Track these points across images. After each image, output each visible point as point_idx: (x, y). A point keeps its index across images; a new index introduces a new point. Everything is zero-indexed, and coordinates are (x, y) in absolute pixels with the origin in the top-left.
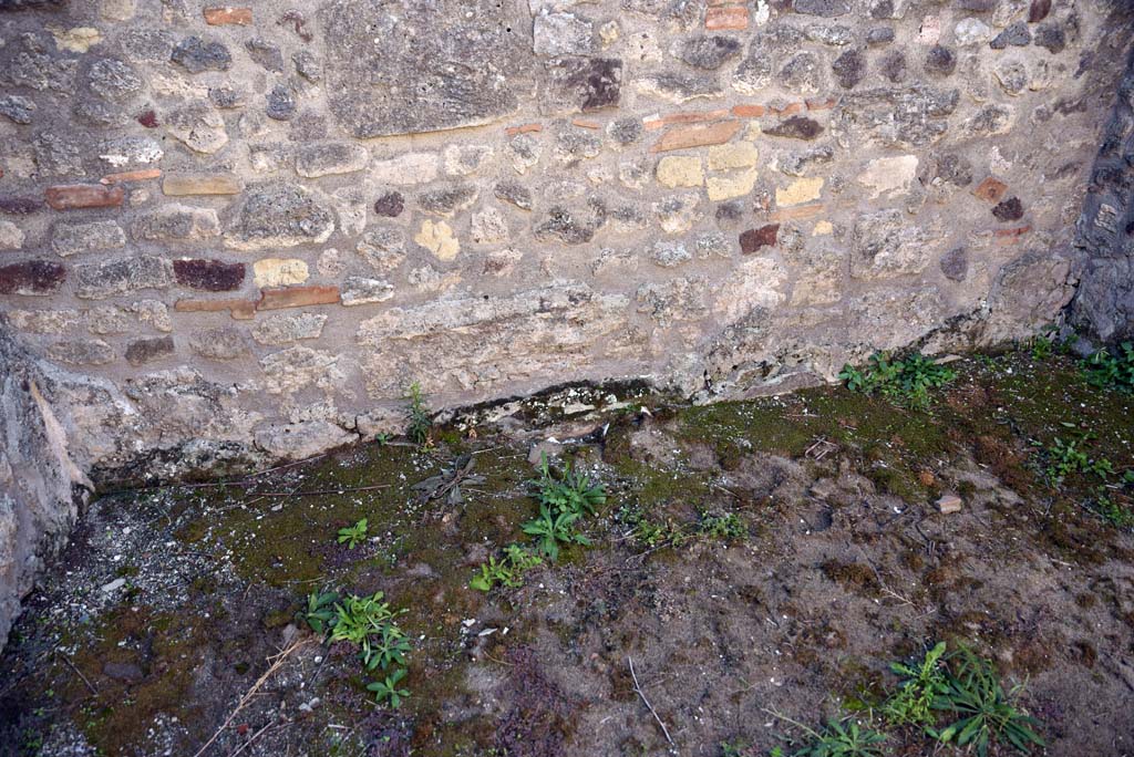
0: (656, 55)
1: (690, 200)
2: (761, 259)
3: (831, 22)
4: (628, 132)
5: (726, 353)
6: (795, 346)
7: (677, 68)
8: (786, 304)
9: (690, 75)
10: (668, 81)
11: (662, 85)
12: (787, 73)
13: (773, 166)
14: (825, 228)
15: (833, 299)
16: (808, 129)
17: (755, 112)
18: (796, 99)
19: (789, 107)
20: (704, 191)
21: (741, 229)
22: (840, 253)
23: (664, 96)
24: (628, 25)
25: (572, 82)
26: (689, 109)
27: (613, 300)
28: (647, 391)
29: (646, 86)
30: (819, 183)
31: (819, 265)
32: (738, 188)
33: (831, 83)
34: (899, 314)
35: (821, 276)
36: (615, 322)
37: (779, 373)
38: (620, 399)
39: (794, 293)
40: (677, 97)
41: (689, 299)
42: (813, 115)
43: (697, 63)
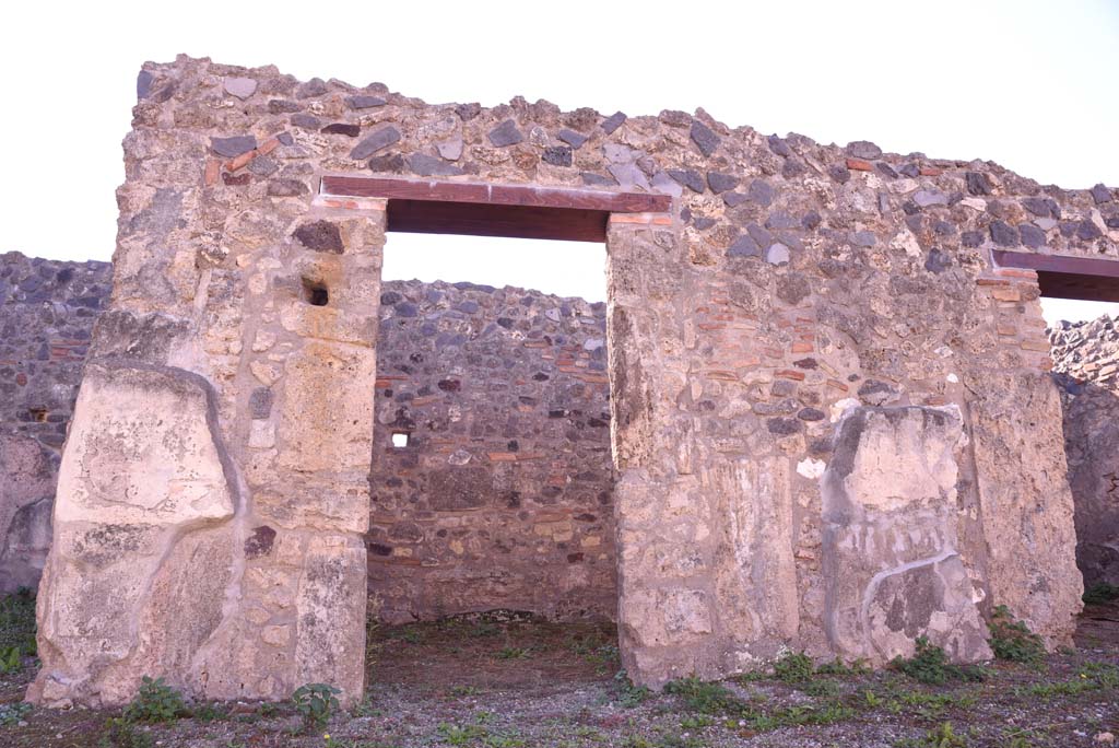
0: (534, 492)
1: (547, 540)
3: (594, 483)
4: (524, 516)
5: (565, 604)
7: (541, 496)
8: (589, 586)
9: (545, 498)
10: (537, 500)
11: (535, 501)
12: (580, 499)
13: (579, 530)
14: (603, 556)
16: (592, 519)
17: (571, 512)
18: (586, 507)
19: (582, 510)
20: (552, 539)
21: (569, 553)
23: (536, 504)
24: (523, 482)
25: (504, 498)
26: (546, 509)
27: (518, 576)
29: (529, 501)
30: (599, 539)
32: (566, 537)
33: (598, 503)
36: (519, 585)
38: (520, 617)
40: (541, 505)
41: (549, 580)
42: (592, 513)
43: (547, 494)
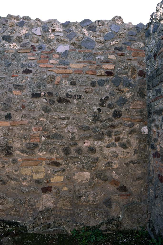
0: (20, 146)
1: (29, 178)
2: (47, 195)
3: (60, 141)
4: (15, 162)
5: (39, 219)
6: (59, 221)
7: (25, 149)
8: (56, 208)
9: (28, 151)
10: (23, 151)
11: (21, 152)
12: (50, 151)
13: (49, 172)
14: (66, 189)
15: (70, 208)
16: (57, 164)
17: (44, 160)
18: (54, 157)
19: (51, 159)
20: (32, 176)
21: (42, 187)
22: (70, 196)
23: (22, 154)
24: (14, 140)
25: (3, 150)
26: (28, 158)
27: (11, 200)
28: (17, 226)
29: (18, 152)
30: (63, 177)
31: (64, 198)
32: (41, 176)
33: (62, 154)
34: (91, 216)
35: (65, 201)
36: (11, 205)
37: (53, 228)
38: (10, 227)
39: (58, 205)
40: (25, 155)
41: (29, 203)
42: (58, 161)
43: (29, 148)
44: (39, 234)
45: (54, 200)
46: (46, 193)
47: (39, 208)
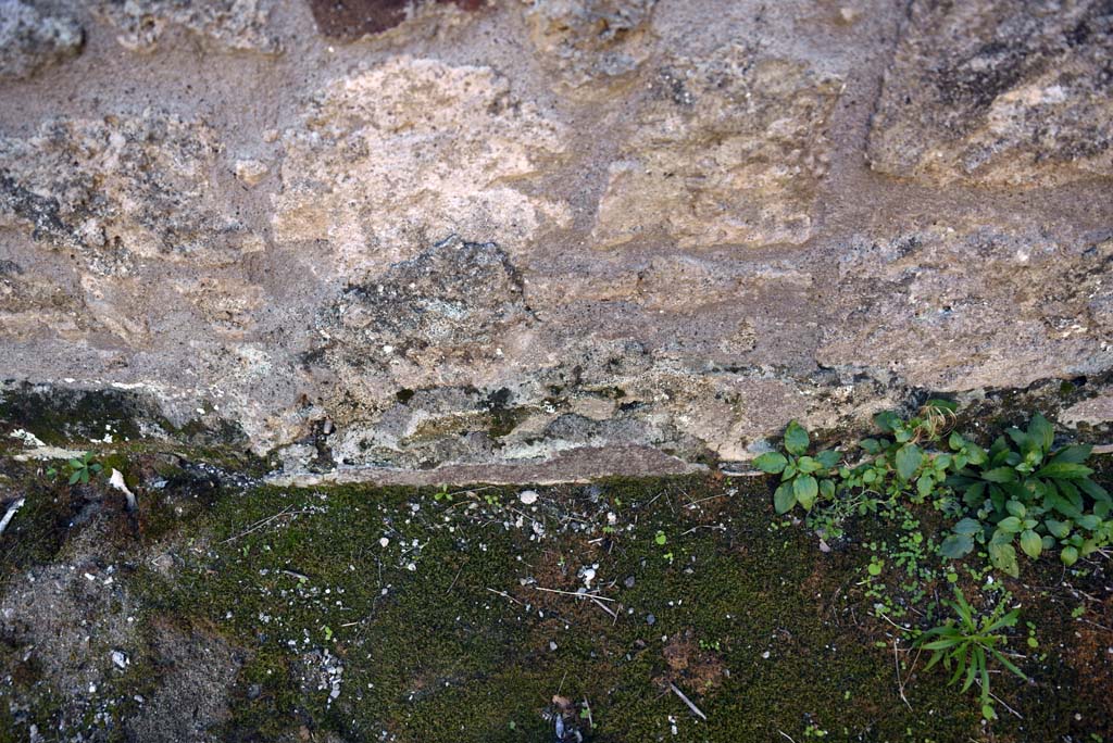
2: (422, 67)
6: (614, 363)
15: (781, 235)
22: (828, 69)
28: (127, 430)
31: (719, 111)
34: (1028, 305)
35: (727, 153)
37: (548, 434)
39: (605, 206)
44: (400, 496)
45: (553, 144)
46: (397, 34)
47: (322, 246)
